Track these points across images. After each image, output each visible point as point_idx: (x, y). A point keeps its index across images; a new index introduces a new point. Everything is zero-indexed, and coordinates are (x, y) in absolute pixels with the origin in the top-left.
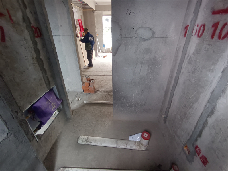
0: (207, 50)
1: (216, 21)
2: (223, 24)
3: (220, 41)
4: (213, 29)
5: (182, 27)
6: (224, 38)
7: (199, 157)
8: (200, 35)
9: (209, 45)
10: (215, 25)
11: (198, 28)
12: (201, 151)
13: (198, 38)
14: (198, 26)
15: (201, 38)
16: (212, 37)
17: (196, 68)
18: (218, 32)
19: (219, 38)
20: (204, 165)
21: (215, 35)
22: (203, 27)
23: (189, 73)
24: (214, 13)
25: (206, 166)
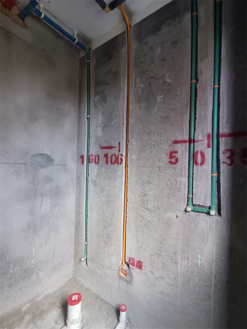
0: (106, 172)
1: (106, 153)
2: (111, 155)
3: (113, 165)
4: (105, 158)
5: (77, 156)
6: (114, 163)
7: (135, 268)
8: (97, 162)
9: (107, 169)
10: (106, 156)
11: (94, 158)
12: (134, 259)
13: (96, 165)
14: (92, 156)
15: (99, 164)
16: (107, 163)
17: (103, 188)
18: (109, 160)
19: (112, 163)
20: (141, 270)
21: (108, 162)
22: (97, 156)
23: (98, 194)
24: (102, 148)
25: (143, 268)
